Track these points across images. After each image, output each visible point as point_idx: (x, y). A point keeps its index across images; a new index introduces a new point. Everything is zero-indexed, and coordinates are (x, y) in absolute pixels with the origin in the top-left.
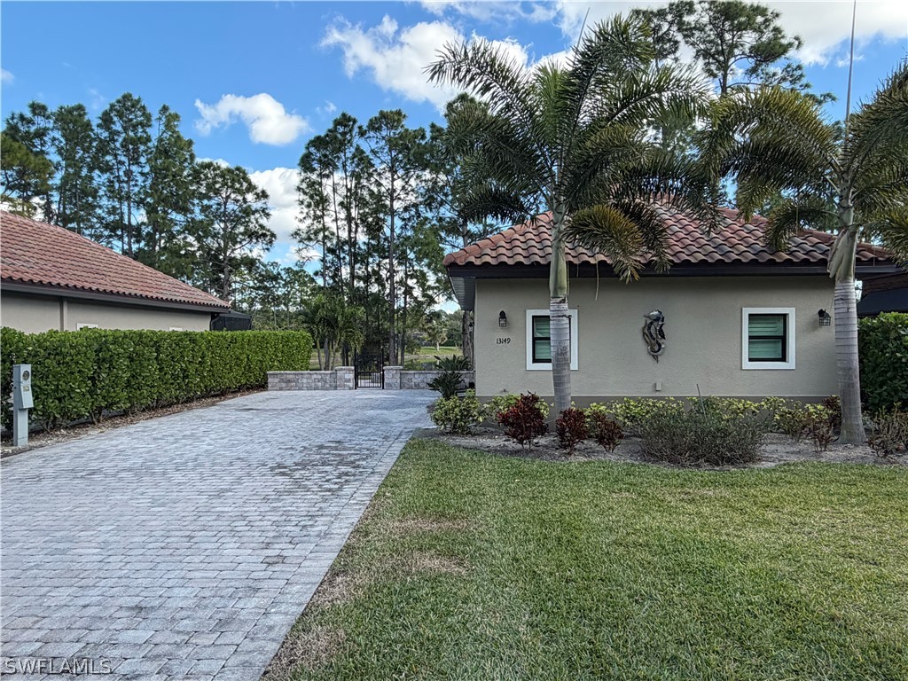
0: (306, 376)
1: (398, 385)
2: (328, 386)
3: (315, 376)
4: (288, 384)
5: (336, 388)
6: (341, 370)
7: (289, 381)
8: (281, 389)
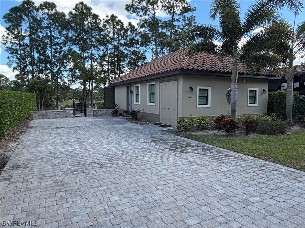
0: (51, 113)
1: (92, 115)
2: (62, 116)
3: (56, 113)
4: (43, 117)
5: (66, 117)
6: (69, 109)
7: (44, 115)
8: (39, 119)
